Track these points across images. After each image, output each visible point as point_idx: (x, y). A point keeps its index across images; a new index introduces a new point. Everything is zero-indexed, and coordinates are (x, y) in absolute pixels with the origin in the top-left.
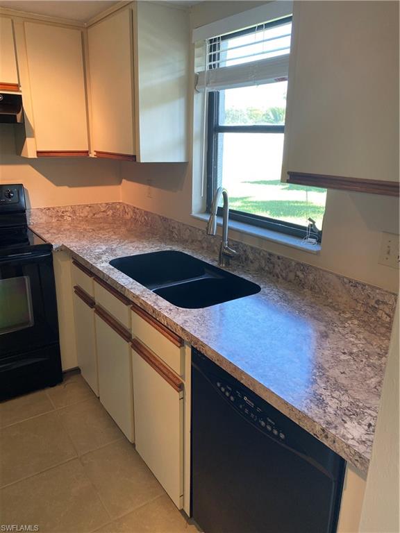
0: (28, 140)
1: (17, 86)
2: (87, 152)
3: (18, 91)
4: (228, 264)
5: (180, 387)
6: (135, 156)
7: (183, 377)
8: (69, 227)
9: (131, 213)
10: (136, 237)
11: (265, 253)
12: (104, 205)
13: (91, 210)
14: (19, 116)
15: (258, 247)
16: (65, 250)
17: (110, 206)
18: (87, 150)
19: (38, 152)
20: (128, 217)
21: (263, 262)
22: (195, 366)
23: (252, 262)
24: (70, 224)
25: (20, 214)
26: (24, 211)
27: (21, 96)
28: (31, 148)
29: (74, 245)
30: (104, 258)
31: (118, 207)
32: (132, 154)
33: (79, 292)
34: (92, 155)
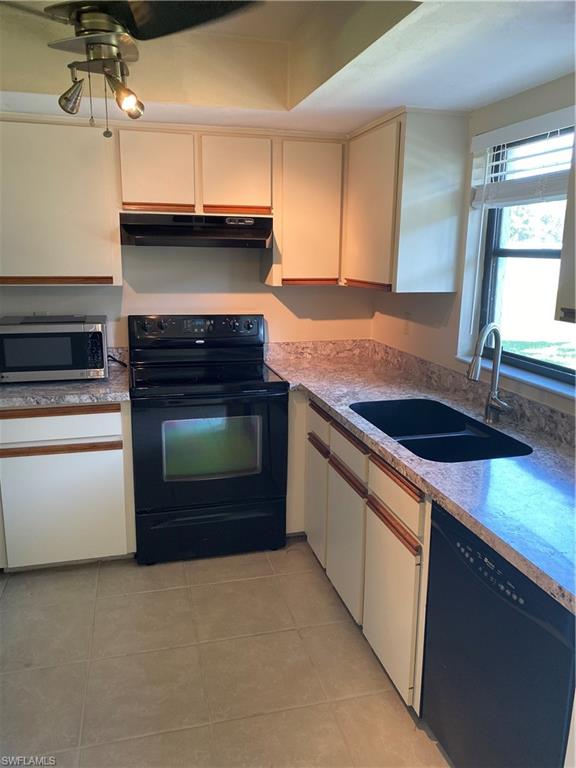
0: (275, 267)
1: (269, 209)
2: (336, 280)
3: (270, 213)
4: (496, 420)
5: (417, 551)
6: (390, 286)
7: (421, 538)
8: (308, 366)
9: (382, 354)
10: (385, 381)
11: (546, 409)
12: (351, 342)
13: (335, 348)
14: (268, 241)
15: (538, 401)
16: (302, 390)
17: (358, 344)
18: (337, 277)
19: (283, 280)
20: (378, 357)
21: (543, 420)
22: (435, 524)
23: (528, 420)
24: (309, 363)
25: (257, 348)
26: (262, 345)
27: (271, 219)
28: (276, 275)
29: (313, 386)
30: (344, 400)
31: (367, 345)
32: (388, 283)
33: (314, 439)
34: (342, 283)
